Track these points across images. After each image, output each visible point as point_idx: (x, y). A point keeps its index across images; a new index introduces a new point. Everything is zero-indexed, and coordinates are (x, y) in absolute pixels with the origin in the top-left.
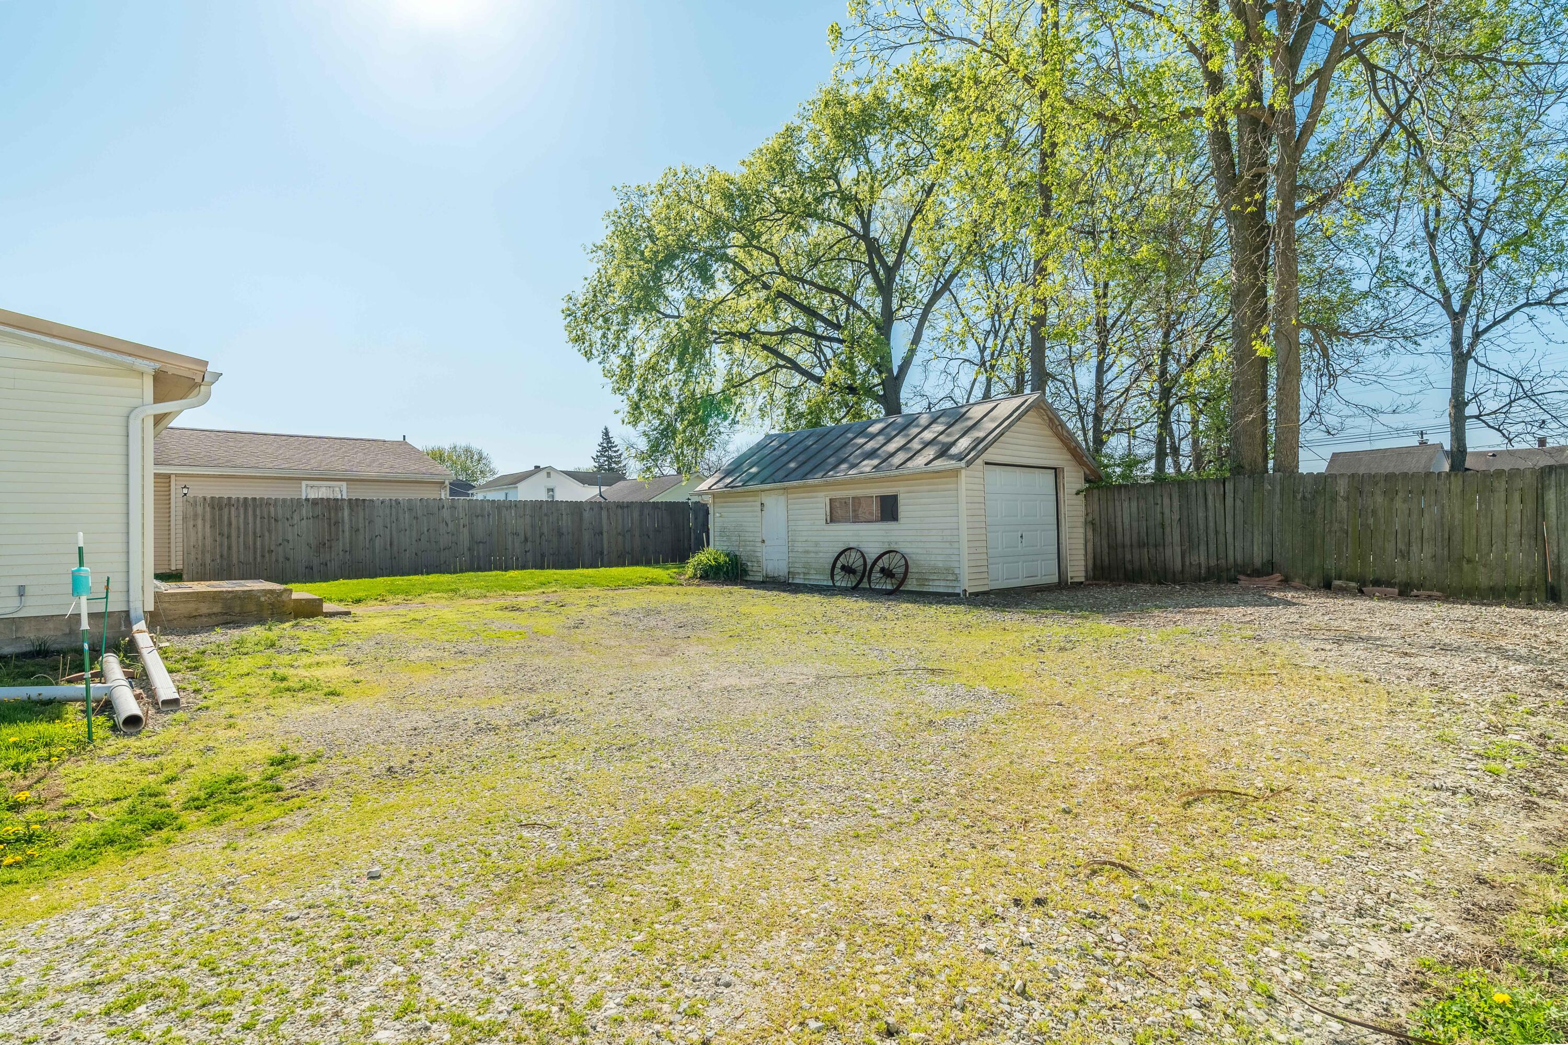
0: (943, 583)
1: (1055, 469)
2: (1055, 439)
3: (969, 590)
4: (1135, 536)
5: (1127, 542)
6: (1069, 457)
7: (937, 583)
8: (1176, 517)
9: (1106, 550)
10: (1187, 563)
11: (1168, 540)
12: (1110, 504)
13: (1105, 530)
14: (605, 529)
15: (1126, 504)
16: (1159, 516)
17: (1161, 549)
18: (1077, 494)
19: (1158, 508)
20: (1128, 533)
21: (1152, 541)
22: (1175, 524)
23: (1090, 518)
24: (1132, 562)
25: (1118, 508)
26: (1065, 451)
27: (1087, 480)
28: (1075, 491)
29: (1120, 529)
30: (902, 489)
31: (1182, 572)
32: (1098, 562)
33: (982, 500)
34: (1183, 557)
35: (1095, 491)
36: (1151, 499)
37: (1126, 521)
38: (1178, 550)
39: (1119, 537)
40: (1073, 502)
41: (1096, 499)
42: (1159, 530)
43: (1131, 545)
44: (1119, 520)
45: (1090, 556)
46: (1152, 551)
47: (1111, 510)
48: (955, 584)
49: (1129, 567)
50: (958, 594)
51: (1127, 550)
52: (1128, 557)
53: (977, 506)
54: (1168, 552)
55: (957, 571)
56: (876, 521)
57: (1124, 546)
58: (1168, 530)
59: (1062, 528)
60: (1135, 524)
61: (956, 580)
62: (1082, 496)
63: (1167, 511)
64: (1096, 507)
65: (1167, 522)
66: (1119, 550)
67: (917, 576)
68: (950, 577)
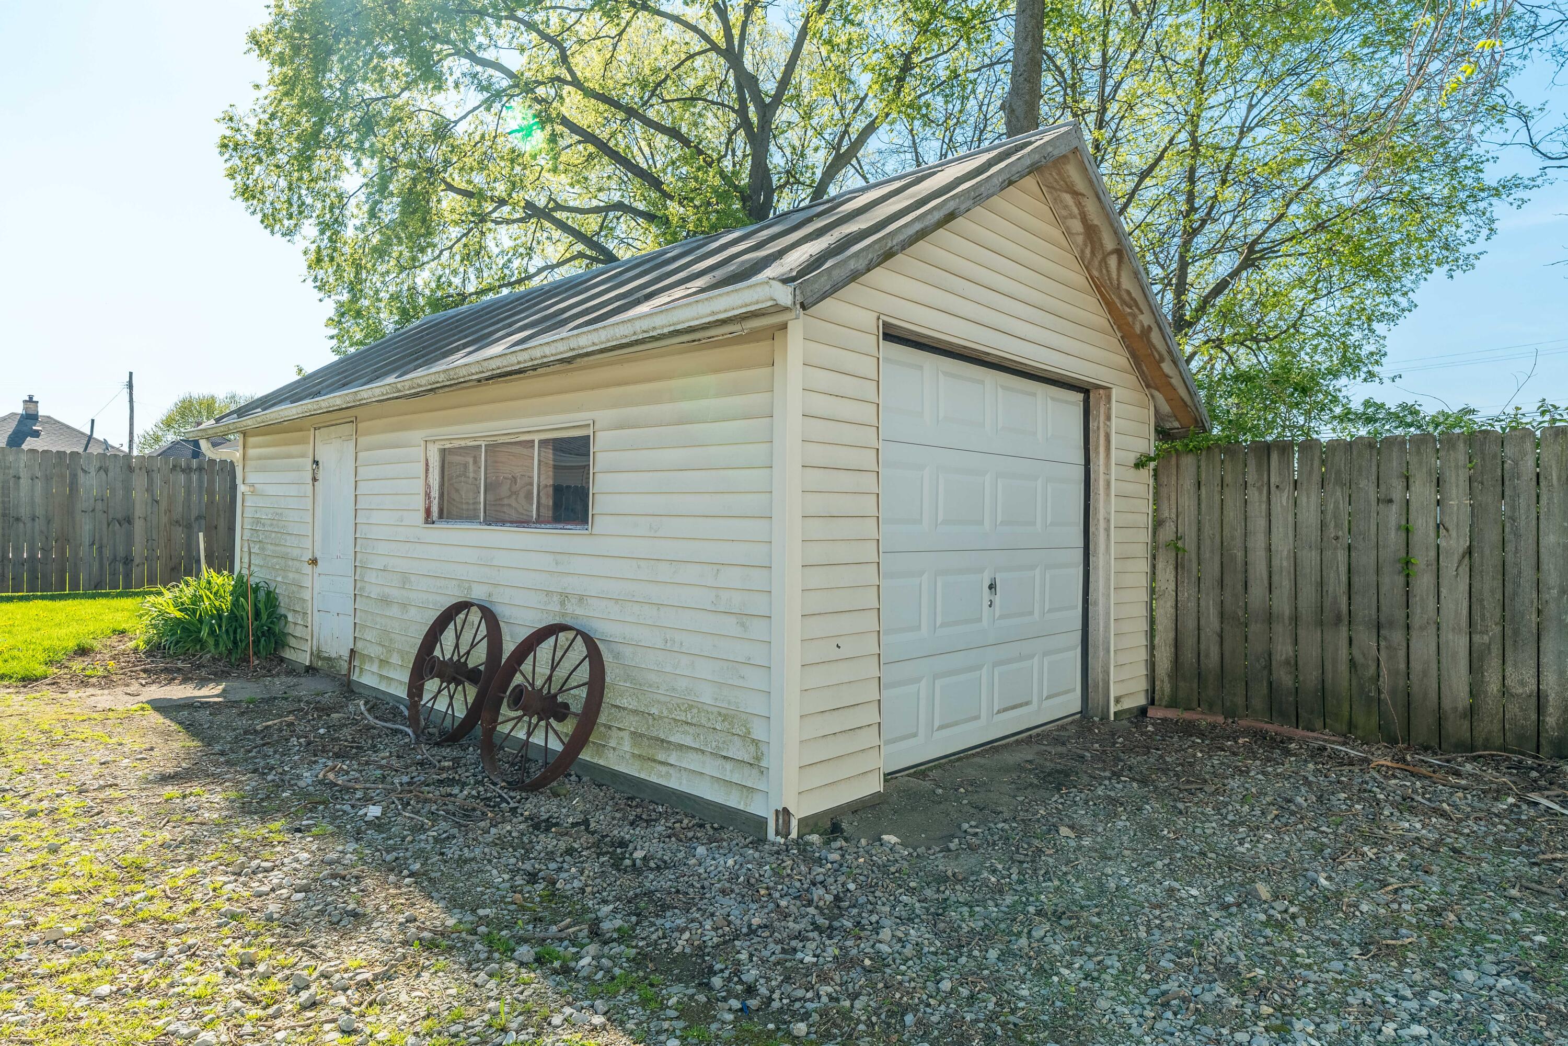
0: (711, 767)
1: (1085, 390)
2: (1092, 301)
3: (801, 810)
4: (1308, 594)
5: (1283, 605)
6: (1121, 359)
7: (692, 762)
8: (1456, 542)
9: (1212, 621)
10: (1493, 687)
11: (1422, 611)
12: (1232, 499)
13: (1212, 569)
14: (139, 511)
15: (1282, 500)
16: (1394, 538)
17: (1397, 637)
18: (1139, 465)
19: (1393, 514)
20: (1284, 584)
21: (1364, 608)
22: (1449, 565)
23: (1167, 533)
24: (1294, 664)
25: (1257, 509)
26: (1114, 341)
27: (1163, 433)
28: (1132, 458)
29: (1259, 568)
30: (603, 416)
31: (1472, 712)
32: (1189, 656)
33: (867, 459)
34: (1475, 665)
35: (1188, 461)
36: (1367, 486)
37: (1283, 545)
38: (1458, 643)
39: (1257, 591)
40: (1130, 488)
41: (1188, 483)
42: (1392, 582)
43: (1295, 618)
44: (1258, 542)
45: (1164, 637)
46: (1366, 639)
47: (1233, 514)
48: (749, 778)
49: (1284, 678)
50: (761, 823)
51: (1281, 633)
52: (1283, 650)
53: (846, 481)
54: (1423, 648)
55: (758, 733)
56: (540, 521)
57: (1270, 618)
58: (1424, 582)
59: (1099, 560)
60: (1310, 558)
61: (756, 764)
62: (1146, 475)
63: (1423, 525)
64: (1188, 502)
65: (1422, 559)
66: (1255, 628)
67: (631, 723)
68: (737, 751)
